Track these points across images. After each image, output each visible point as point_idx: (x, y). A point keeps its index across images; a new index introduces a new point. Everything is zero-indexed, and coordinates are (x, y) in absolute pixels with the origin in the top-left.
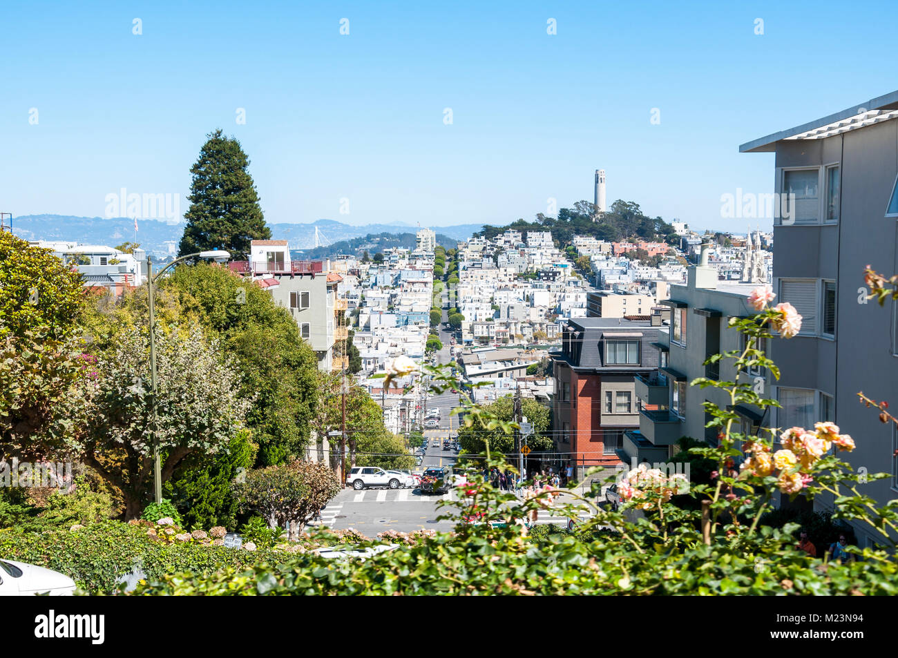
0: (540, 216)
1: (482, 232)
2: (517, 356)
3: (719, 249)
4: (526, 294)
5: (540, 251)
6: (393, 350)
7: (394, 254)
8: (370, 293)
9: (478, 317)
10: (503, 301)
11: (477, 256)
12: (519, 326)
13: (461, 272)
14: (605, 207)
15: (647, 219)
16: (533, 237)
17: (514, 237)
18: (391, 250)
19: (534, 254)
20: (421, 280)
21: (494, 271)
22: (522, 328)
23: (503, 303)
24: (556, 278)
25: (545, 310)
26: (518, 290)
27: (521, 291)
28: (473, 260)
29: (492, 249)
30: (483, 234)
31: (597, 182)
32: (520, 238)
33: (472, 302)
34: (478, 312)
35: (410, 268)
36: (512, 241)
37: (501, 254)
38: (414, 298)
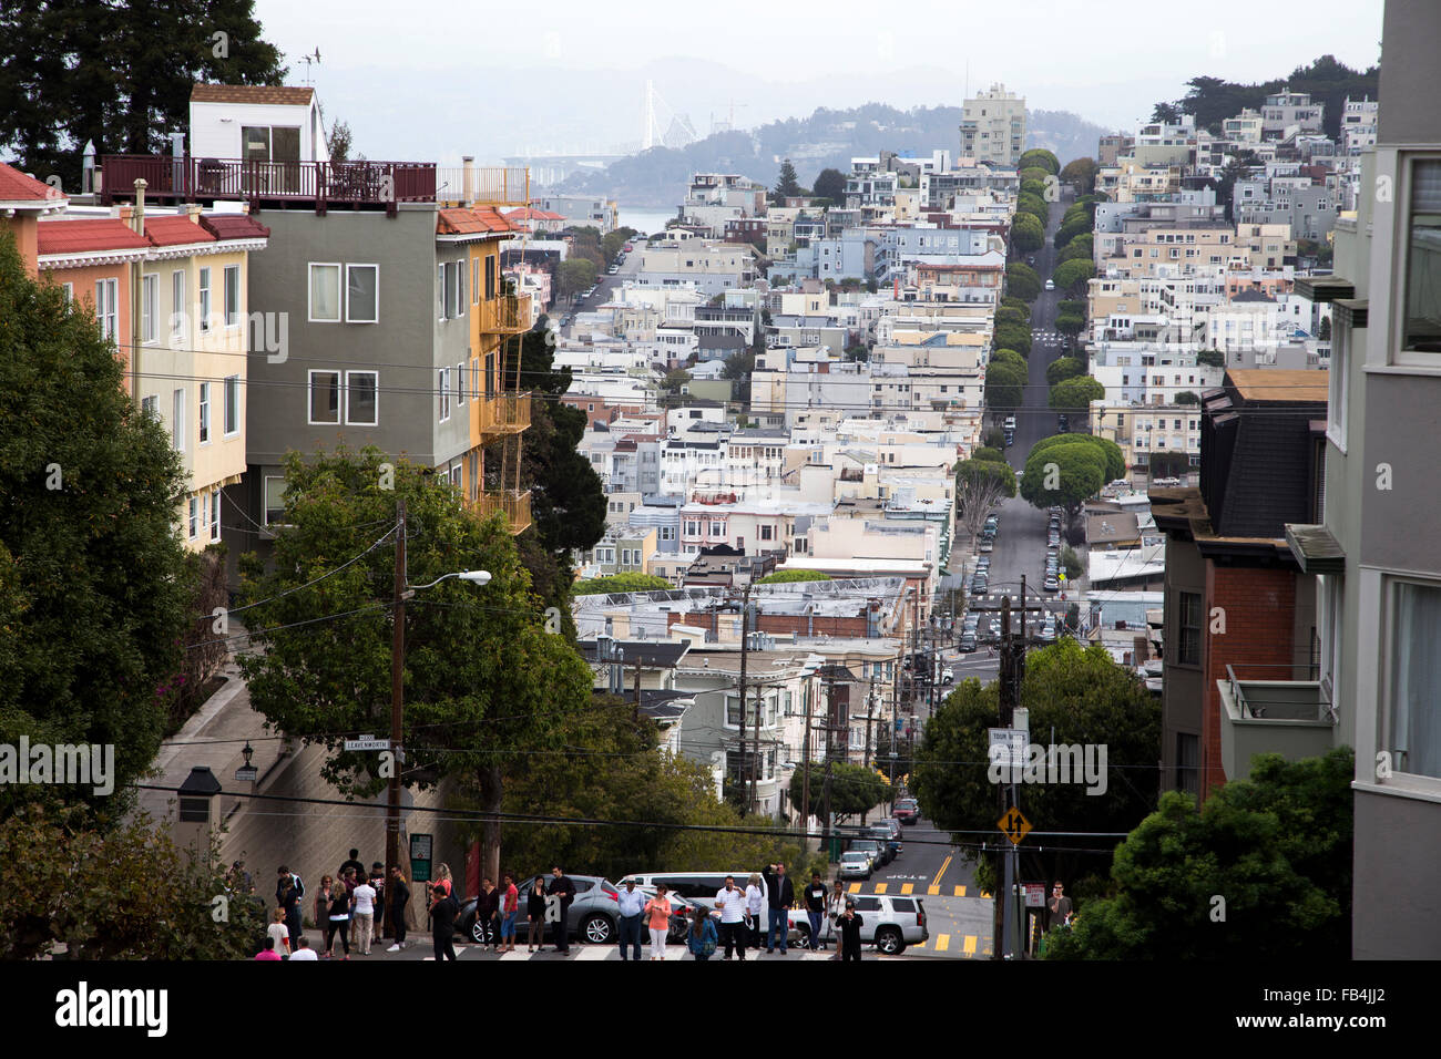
1: (1187, 102)
6: (847, 489)
7: (881, 174)
8: (793, 303)
9: (1150, 392)
10: (1239, 335)
11: (1161, 180)
13: (1103, 241)
16: (1359, 116)
17: (1297, 122)
18: (874, 160)
20: (964, 261)
21: (1217, 234)
23: (1236, 344)
26: (1294, 300)
28: (1146, 196)
29: (1217, 161)
30: (1189, 105)
32: (1317, 121)
33: (1133, 338)
34: (1152, 371)
35: (931, 219)
36: (1289, 131)
37: (1245, 176)
38: (936, 320)
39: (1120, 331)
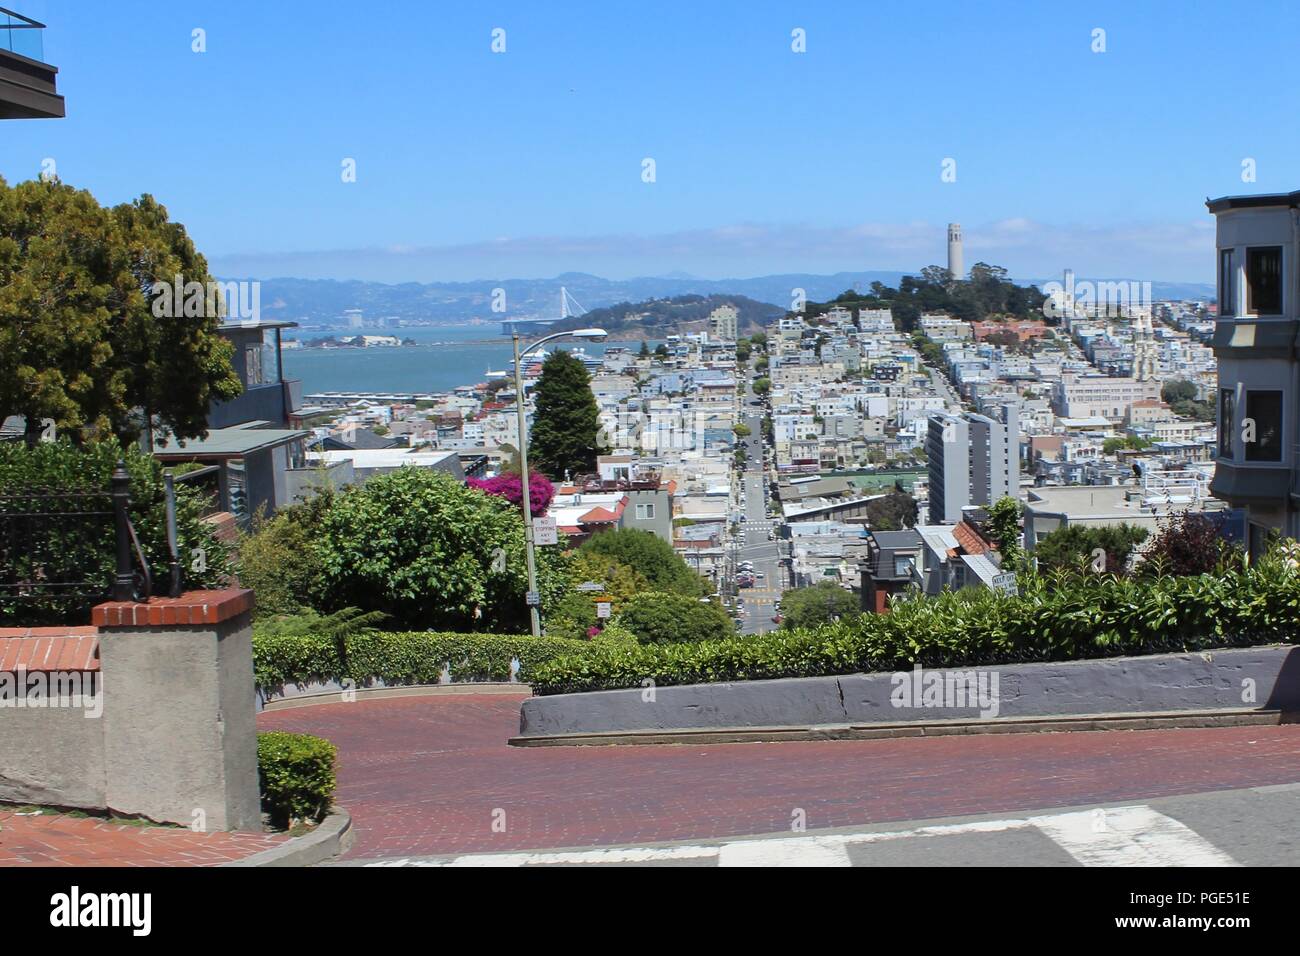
0: (876, 285)
2: (847, 487)
3: (1110, 329)
4: (858, 399)
5: (876, 337)
7: (681, 345)
8: (655, 404)
9: (797, 434)
10: (828, 410)
11: (792, 345)
12: (849, 446)
13: (773, 372)
14: (962, 272)
15: (1017, 289)
16: (867, 317)
17: (841, 317)
18: (677, 337)
19: (869, 343)
20: (720, 383)
21: (816, 369)
22: (854, 448)
23: (828, 415)
24: (898, 376)
25: (883, 423)
26: (848, 396)
27: (852, 396)
28: (787, 353)
29: (813, 336)
31: (950, 240)
32: (849, 319)
33: (788, 413)
34: (797, 427)
35: (705, 365)
36: (840, 323)
37: (825, 342)
38: (713, 408)
39: (783, 411)
